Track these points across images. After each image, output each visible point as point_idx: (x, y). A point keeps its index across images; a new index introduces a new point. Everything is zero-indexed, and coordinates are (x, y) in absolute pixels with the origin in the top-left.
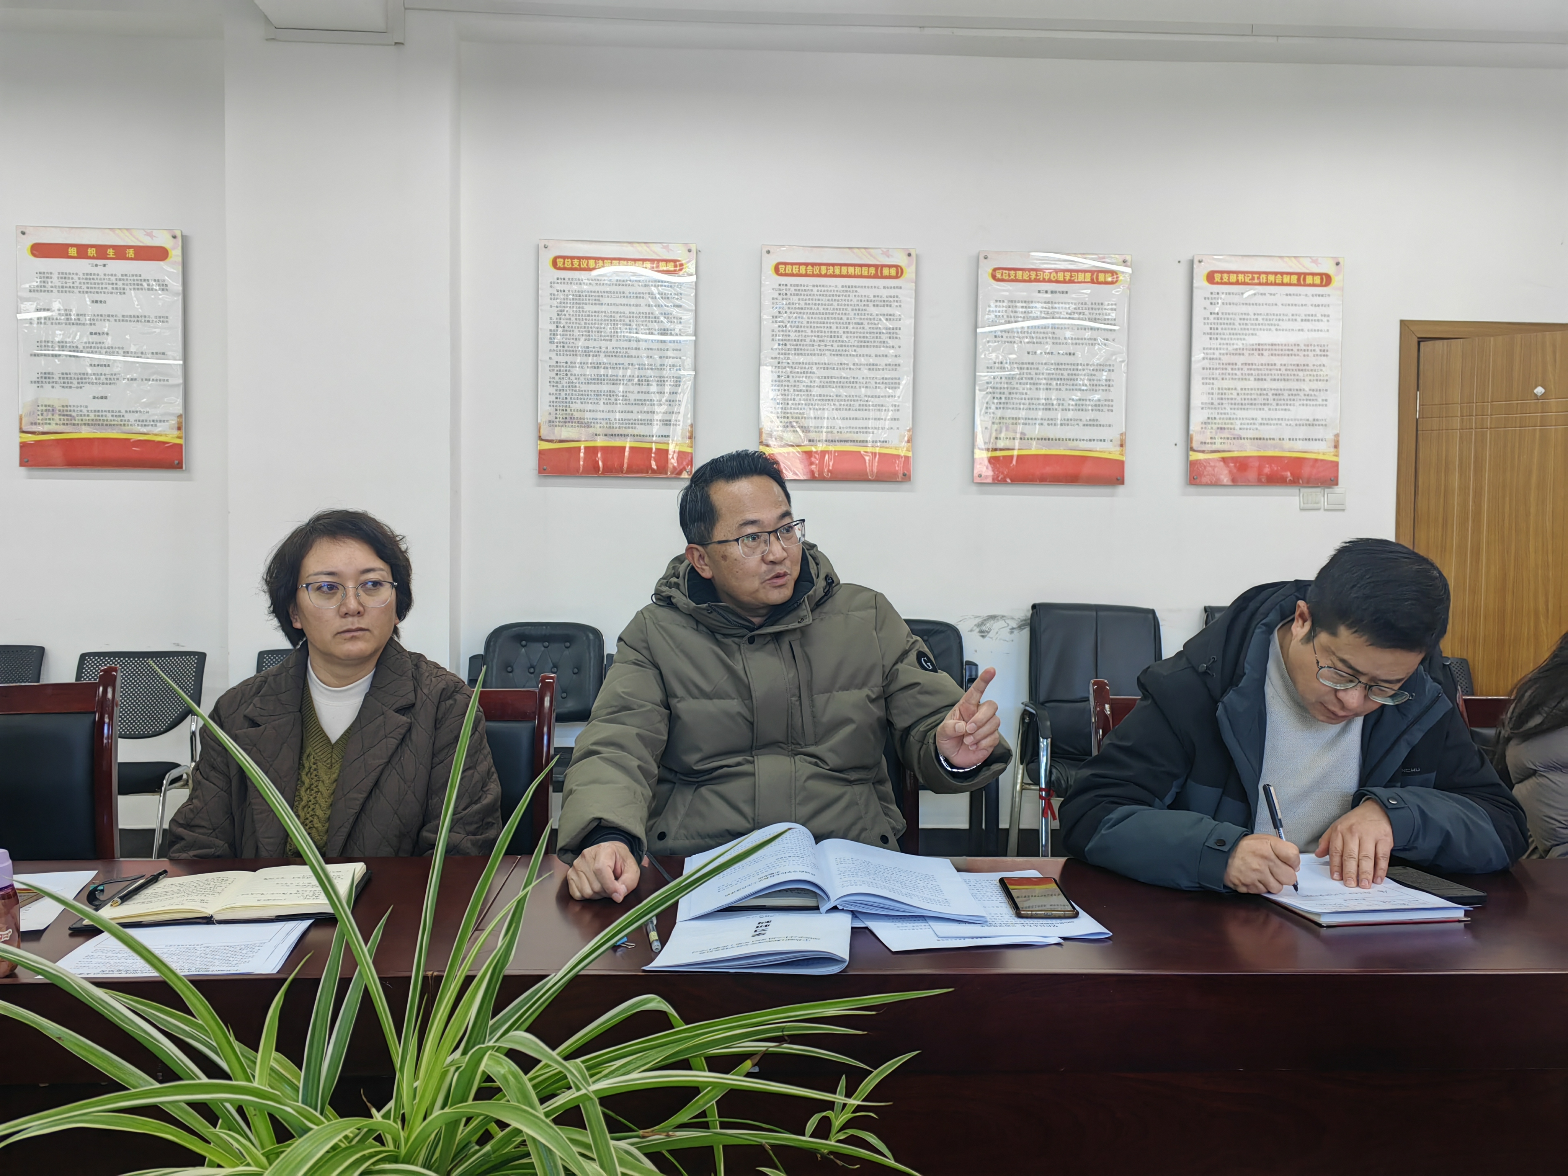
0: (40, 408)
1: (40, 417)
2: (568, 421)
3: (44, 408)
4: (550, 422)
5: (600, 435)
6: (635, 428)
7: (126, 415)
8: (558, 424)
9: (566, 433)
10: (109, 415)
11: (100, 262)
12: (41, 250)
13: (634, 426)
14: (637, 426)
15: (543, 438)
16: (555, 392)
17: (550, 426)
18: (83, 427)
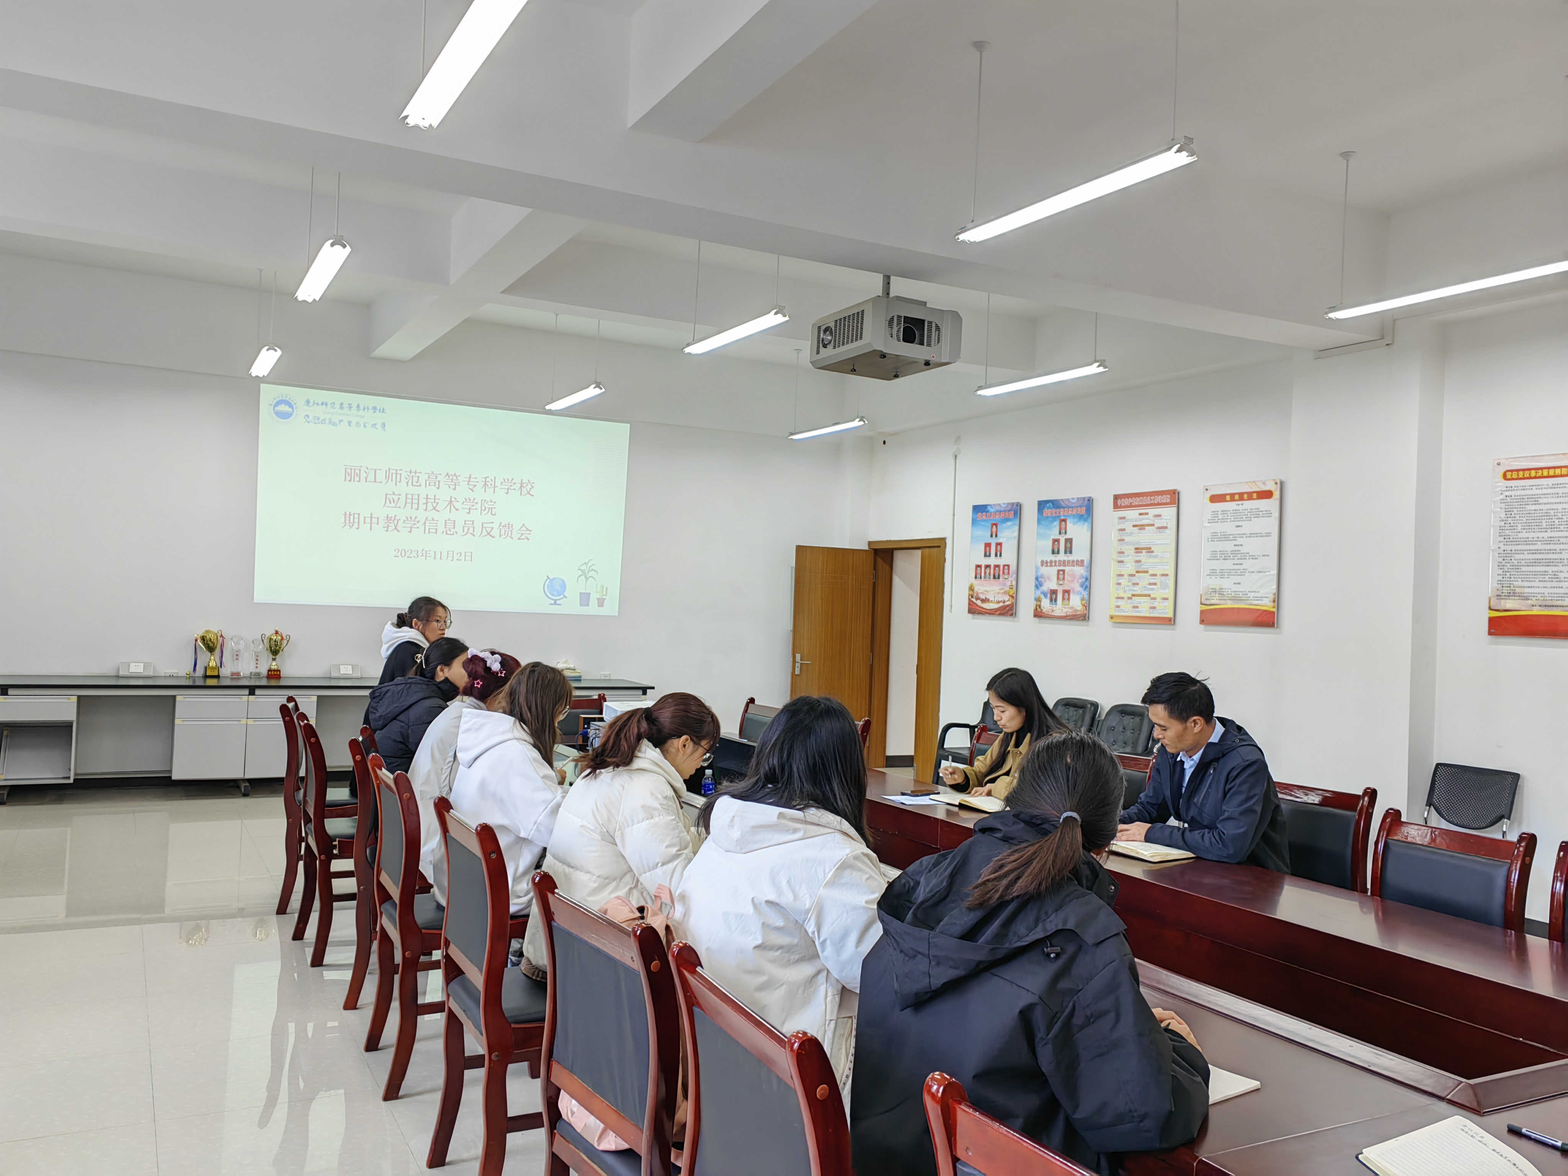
0: (1210, 590)
1: (1210, 596)
2: (1512, 594)
4: (1498, 596)
5: (1535, 606)
6: (1564, 600)
8: (1504, 598)
9: (1509, 604)
10: (1241, 594)
11: (1239, 503)
12: (1215, 499)
15: (1492, 608)
16: (1502, 573)
17: (1497, 599)
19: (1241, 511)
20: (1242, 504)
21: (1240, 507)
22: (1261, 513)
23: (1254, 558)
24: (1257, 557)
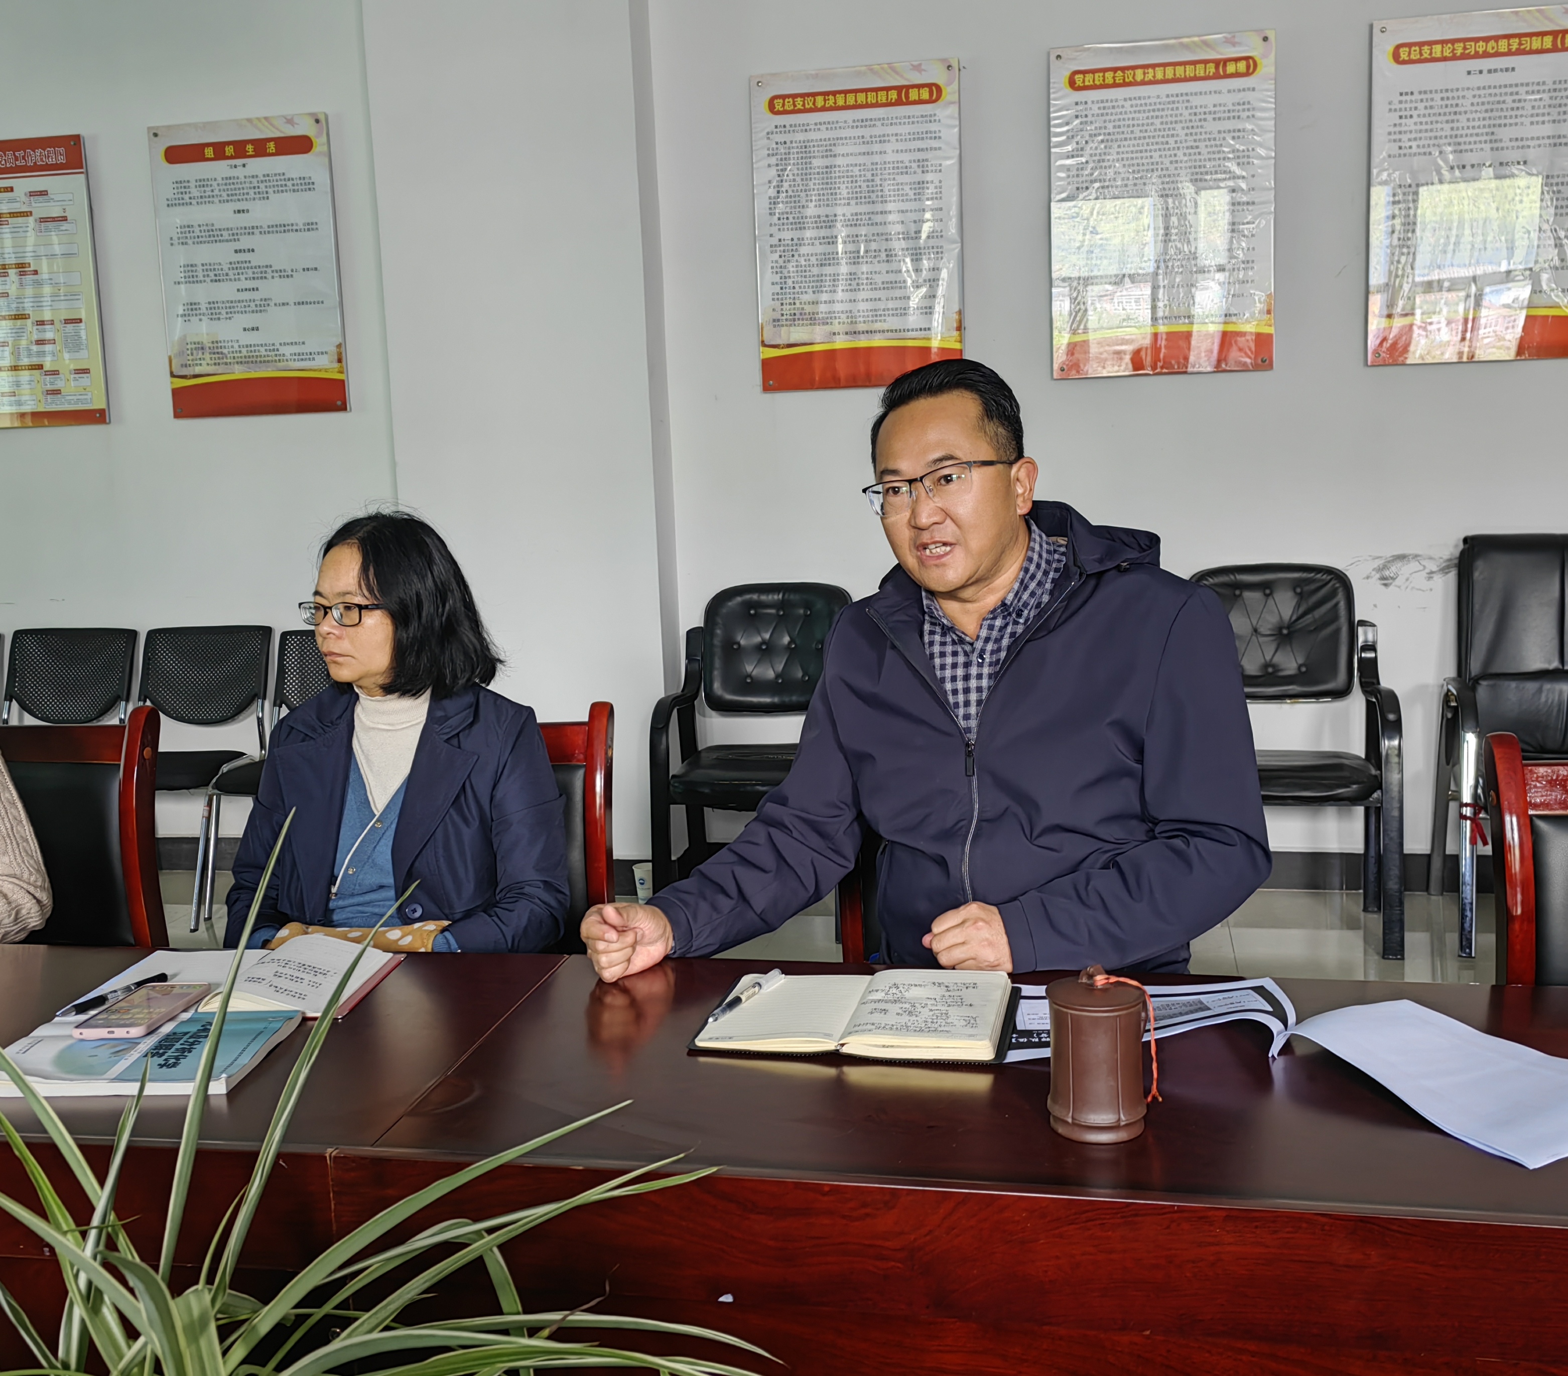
0: (189, 346)
1: (190, 357)
2: (798, 317)
3: (194, 346)
4: (774, 321)
5: (839, 334)
6: (885, 321)
7: (281, 348)
8: (784, 323)
9: (798, 334)
10: (262, 349)
11: (239, 162)
13: (883, 318)
14: (887, 318)
15: (767, 343)
16: (779, 281)
17: (775, 326)
18: (236, 366)
19: (243, 180)
20: (244, 166)
21: (240, 172)
22: (289, 183)
23: (284, 274)
24: (290, 273)
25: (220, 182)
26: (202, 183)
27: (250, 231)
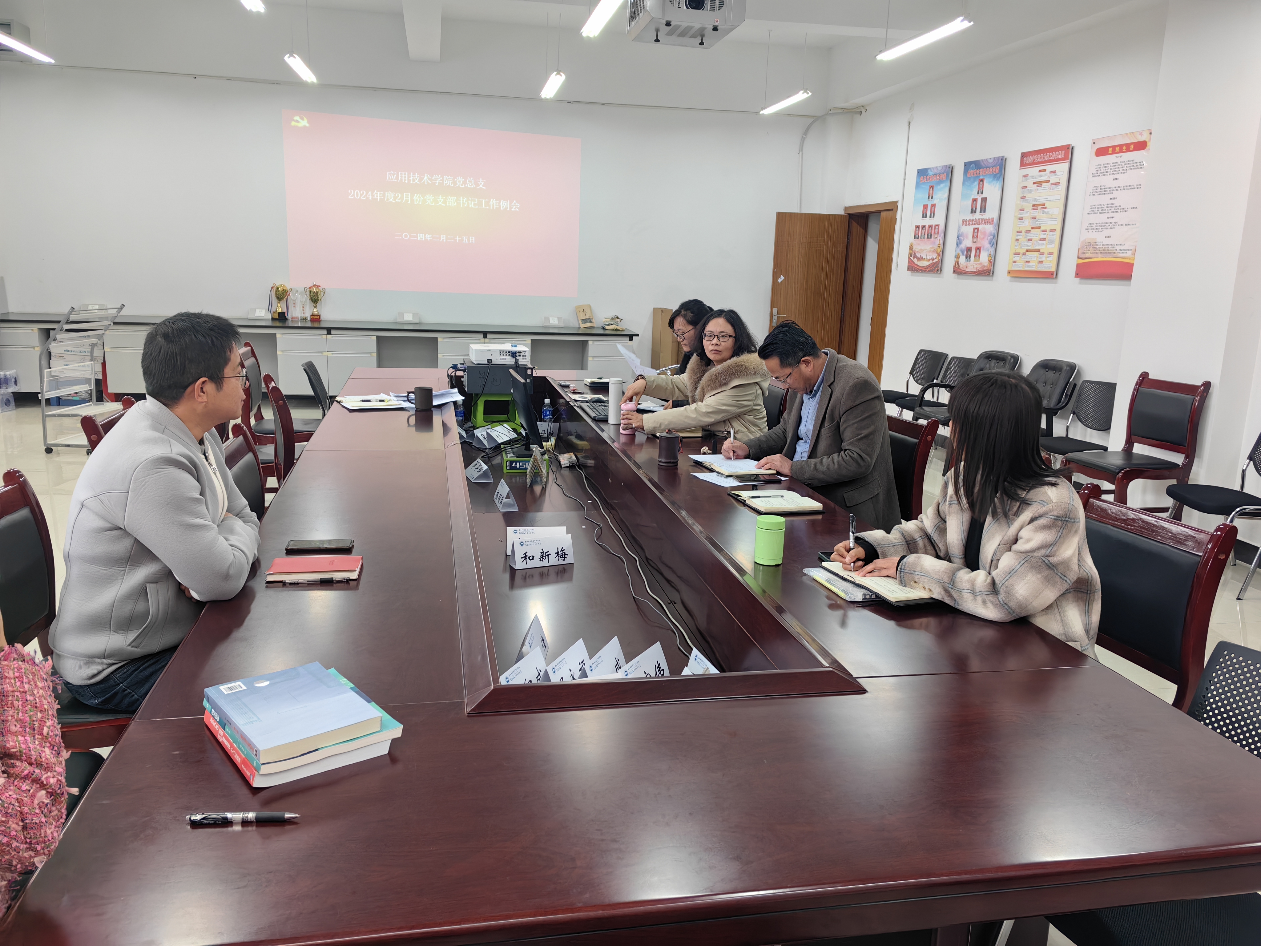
0: (1086, 246)
1: (1085, 249)
7: (1116, 247)
11: (1119, 155)
12: (1101, 152)
18: (1100, 254)
19: (1119, 163)
20: (1121, 157)
21: (1119, 160)
22: (1135, 165)
23: (1124, 210)
24: (1127, 210)
25: (1112, 165)
26: (1106, 166)
27: (1117, 188)
